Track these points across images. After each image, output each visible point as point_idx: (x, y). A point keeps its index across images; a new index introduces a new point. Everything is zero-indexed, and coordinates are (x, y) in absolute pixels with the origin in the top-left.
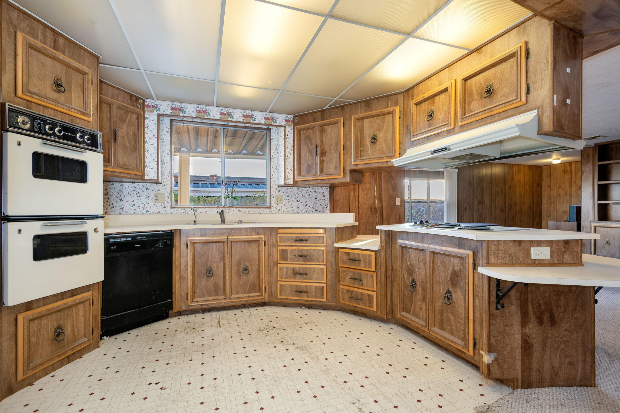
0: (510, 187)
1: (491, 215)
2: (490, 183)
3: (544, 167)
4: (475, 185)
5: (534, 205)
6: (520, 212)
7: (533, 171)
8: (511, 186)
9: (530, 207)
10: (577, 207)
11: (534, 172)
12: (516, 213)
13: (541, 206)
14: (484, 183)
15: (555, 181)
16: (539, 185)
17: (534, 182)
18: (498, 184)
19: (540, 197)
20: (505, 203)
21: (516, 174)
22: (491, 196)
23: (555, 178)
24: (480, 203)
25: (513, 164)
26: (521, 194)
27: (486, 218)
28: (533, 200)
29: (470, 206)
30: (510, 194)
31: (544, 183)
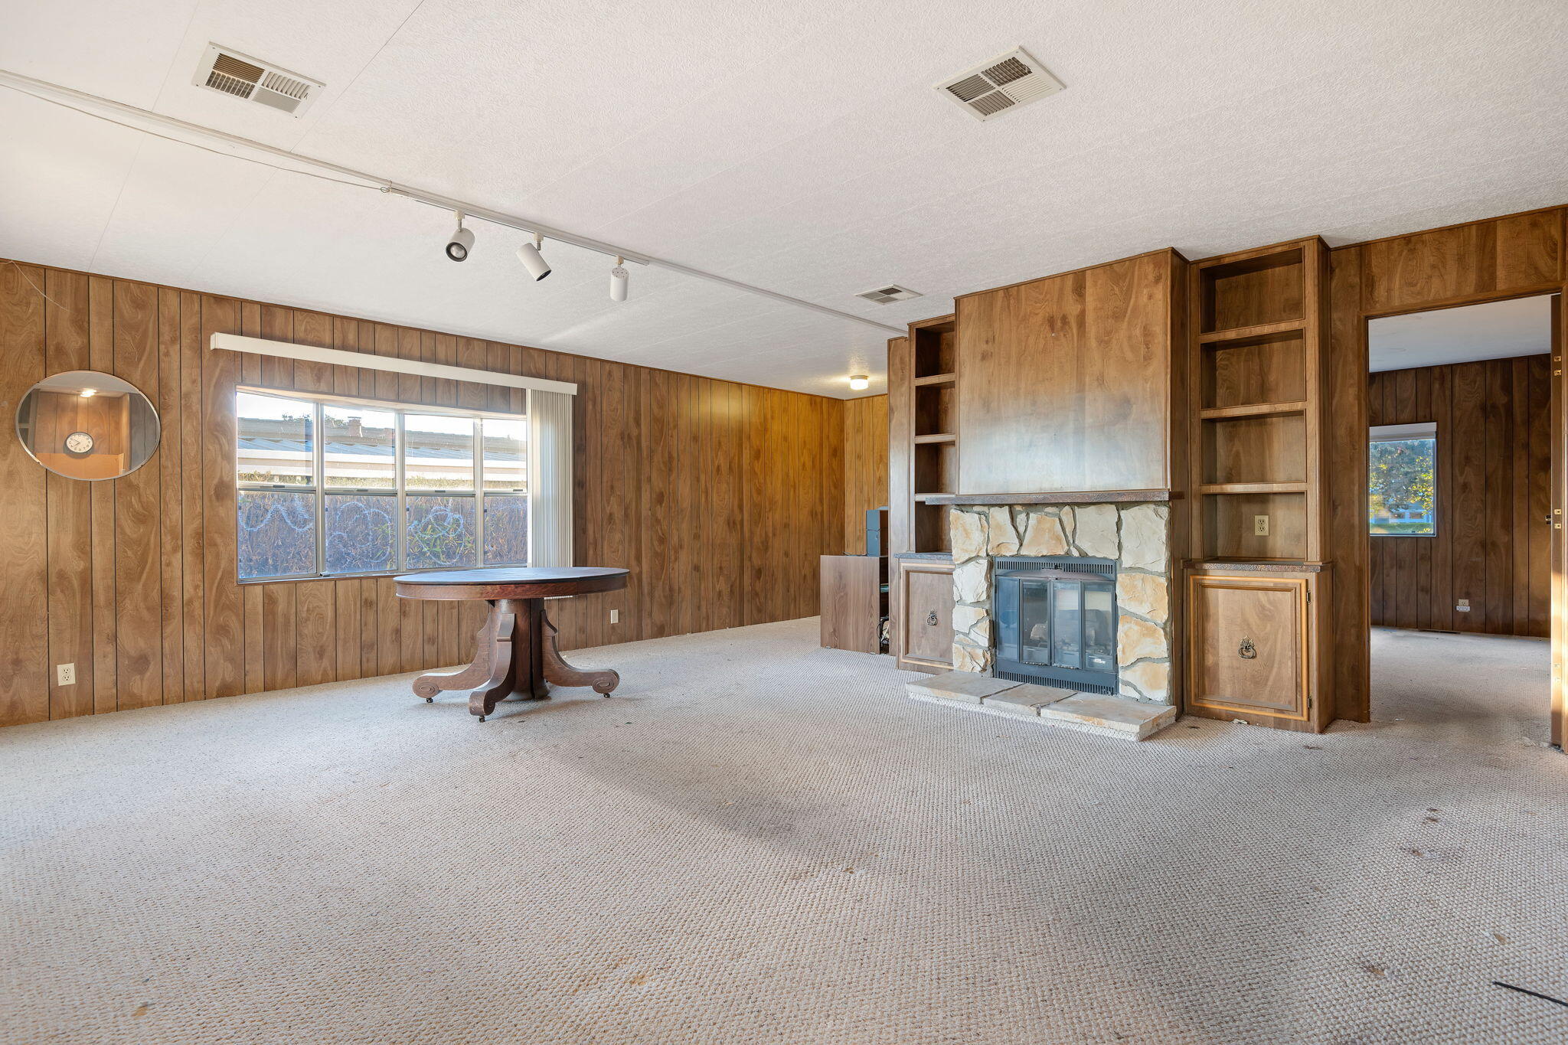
0: (757, 455)
1: (697, 537)
2: (695, 439)
3: (849, 404)
4: (644, 444)
5: (825, 506)
6: (786, 526)
7: (822, 413)
8: (759, 451)
9: (813, 514)
10: (881, 512)
11: (825, 416)
12: (774, 529)
13: (844, 510)
14: (675, 437)
15: (871, 440)
16: (838, 452)
17: (826, 443)
18: (720, 443)
19: (839, 485)
20: (741, 500)
21: (772, 418)
22: (698, 480)
23: (871, 433)
24: (660, 498)
25: (764, 388)
26: (788, 475)
27: (681, 547)
28: (821, 494)
29: (626, 509)
30: (756, 473)
31: (849, 447)
